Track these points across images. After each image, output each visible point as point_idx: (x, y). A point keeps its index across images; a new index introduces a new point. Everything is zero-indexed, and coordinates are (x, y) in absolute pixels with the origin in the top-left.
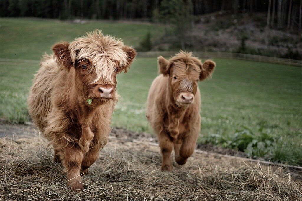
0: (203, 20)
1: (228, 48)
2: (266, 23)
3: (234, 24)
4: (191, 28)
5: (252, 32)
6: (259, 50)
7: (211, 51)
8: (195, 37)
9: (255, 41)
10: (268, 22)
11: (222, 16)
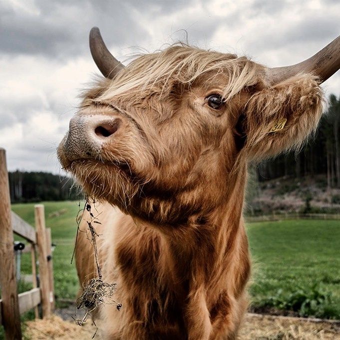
0: (269, 185)
1: (294, 209)
2: (327, 184)
3: (298, 187)
4: (258, 194)
5: (315, 193)
6: (323, 208)
7: (278, 214)
8: (263, 203)
9: (318, 201)
10: (329, 182)
11: (286, 180)
